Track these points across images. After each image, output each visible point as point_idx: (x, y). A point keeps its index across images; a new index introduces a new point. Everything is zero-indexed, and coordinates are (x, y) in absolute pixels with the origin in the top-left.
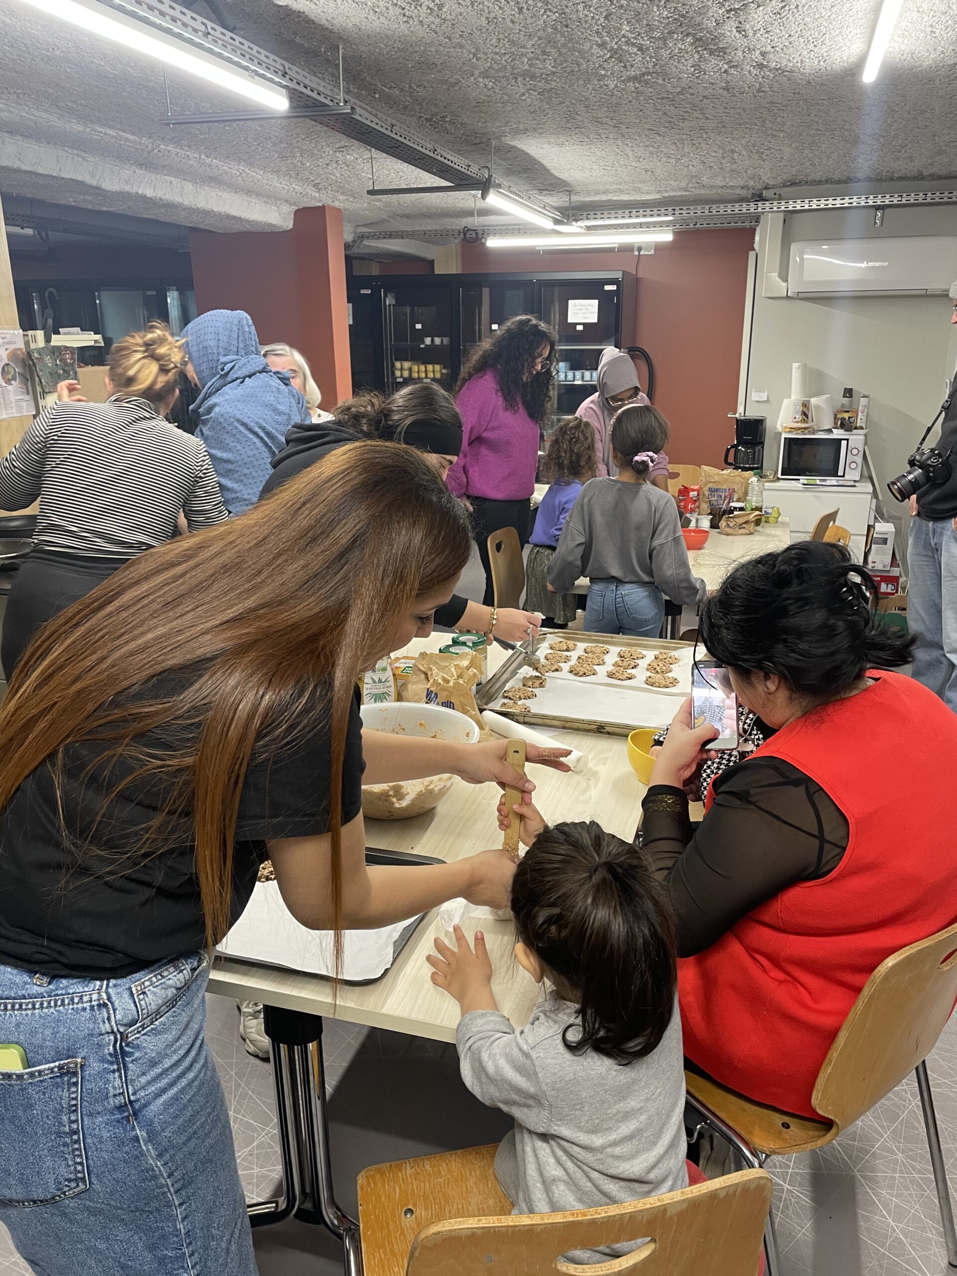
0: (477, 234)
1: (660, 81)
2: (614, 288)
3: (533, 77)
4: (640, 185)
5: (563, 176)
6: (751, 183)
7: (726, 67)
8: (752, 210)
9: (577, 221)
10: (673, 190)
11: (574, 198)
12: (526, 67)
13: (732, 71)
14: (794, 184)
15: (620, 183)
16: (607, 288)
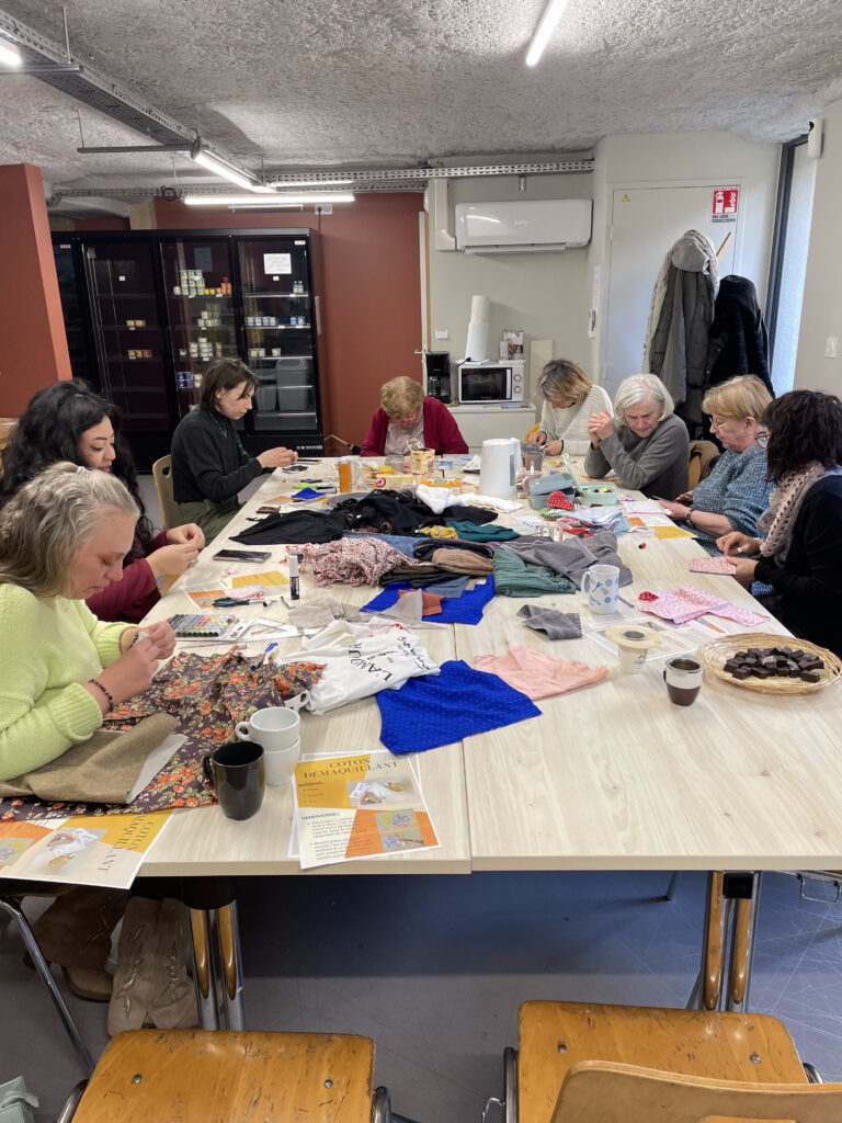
0: (175, 193)
1: (356, 57)
2: (302, 243)
3: (244, 48)
4: (326, 152)
5: (258, 141)
6: (419, 153)
7: (414, 46)
8: (421, 176)
9: (270, 182)
10: (353, 157)
11: (266, 162)
12: (240, 38)
13: (418, 51)
14: (453, 154)
15: (307, 149)
16: (297, 243)
